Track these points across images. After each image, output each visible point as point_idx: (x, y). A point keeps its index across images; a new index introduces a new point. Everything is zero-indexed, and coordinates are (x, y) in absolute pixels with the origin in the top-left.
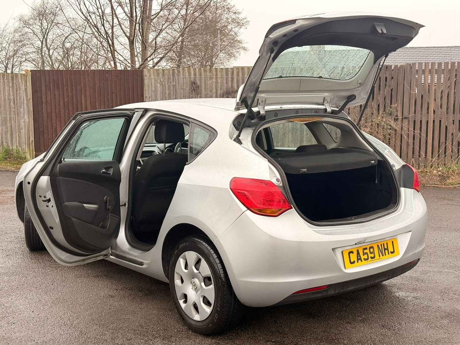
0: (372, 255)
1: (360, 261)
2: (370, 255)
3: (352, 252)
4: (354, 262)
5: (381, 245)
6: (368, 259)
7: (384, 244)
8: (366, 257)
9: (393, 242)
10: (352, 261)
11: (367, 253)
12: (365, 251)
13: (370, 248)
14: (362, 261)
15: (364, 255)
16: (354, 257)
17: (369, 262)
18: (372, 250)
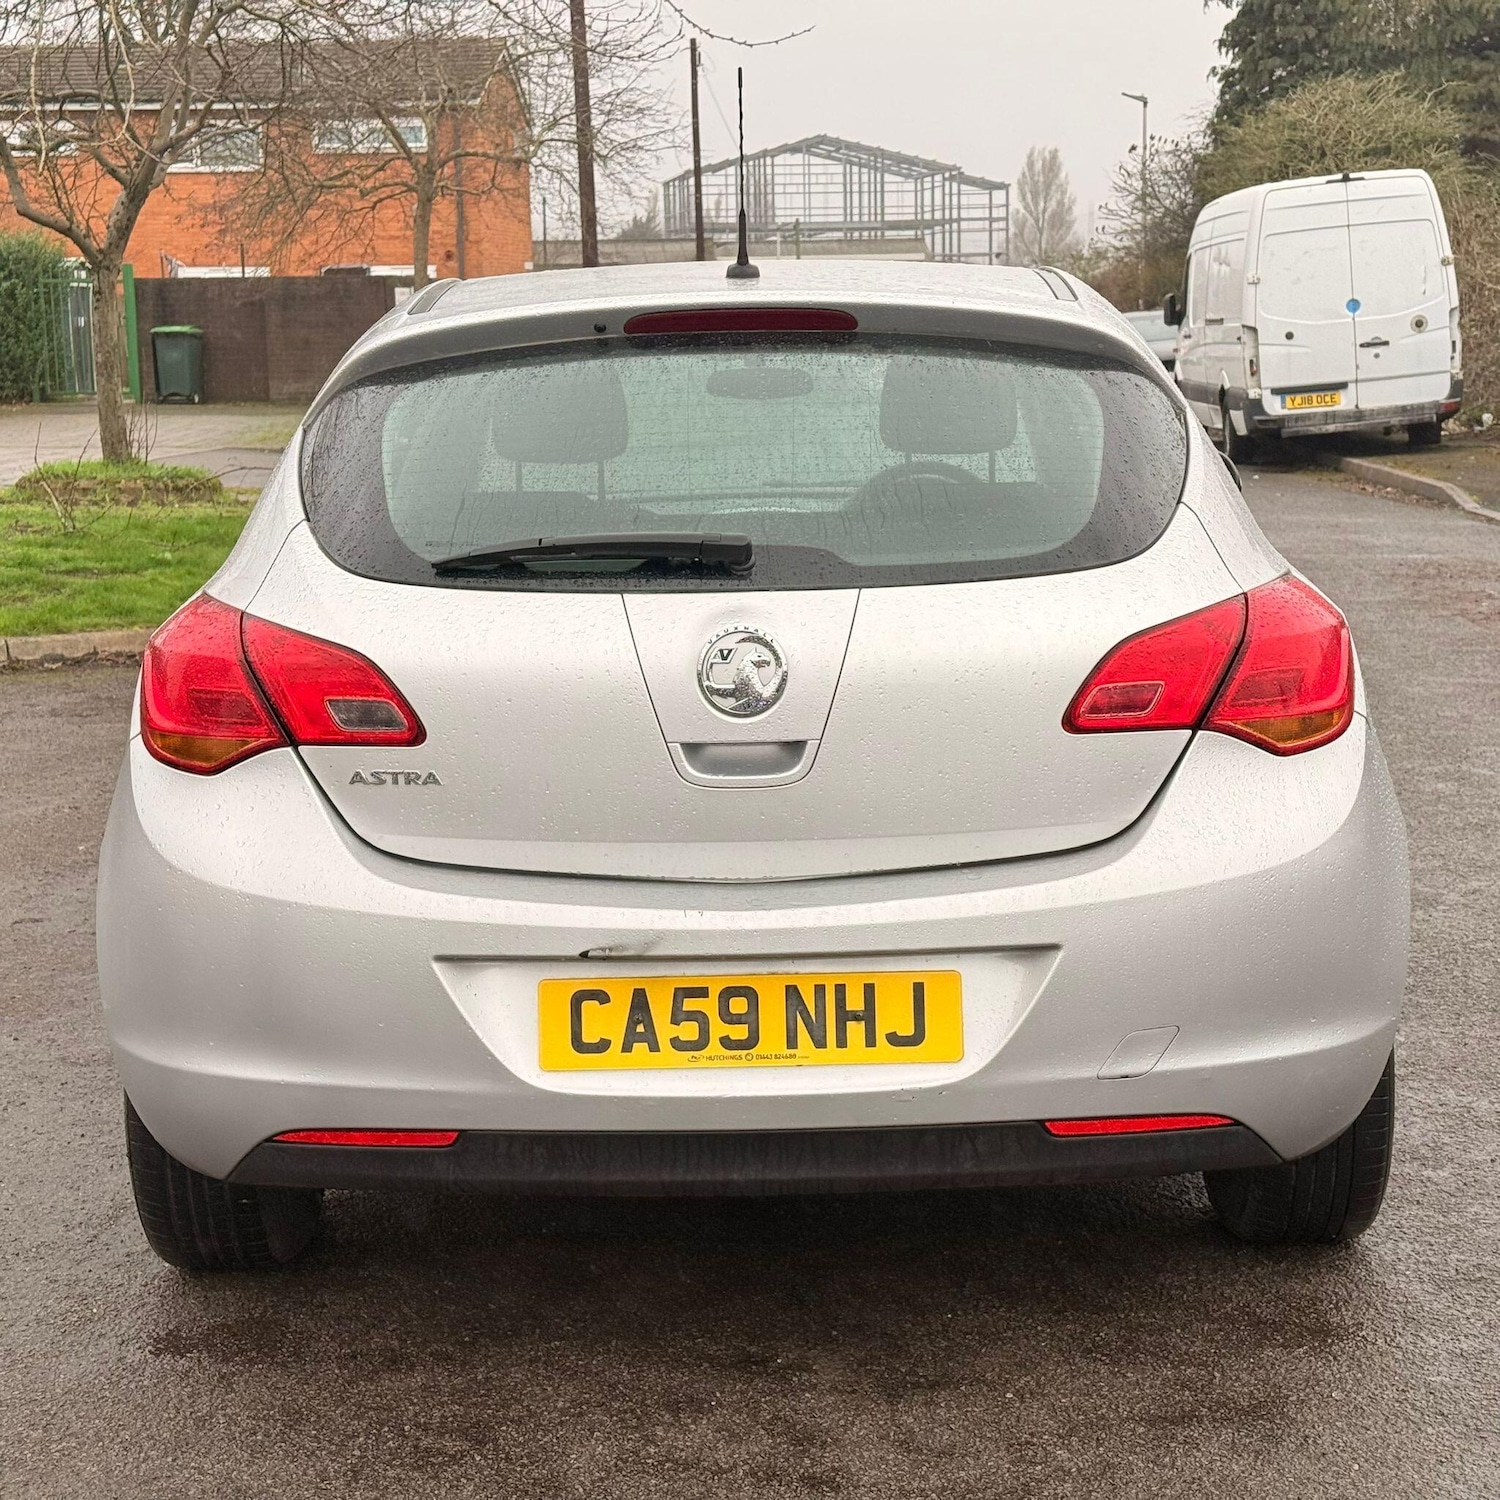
0: (740, 1032)
1: (640, 1047)
2: (718, 1029)
3: (602, 997)
4: (602, 1046)
5: (820, 990)
6: (701, 1044)
7: (840, 989)
8: (689, 1031)
9: (919, 989)
10: (589, 1036)
11: (700, 1018)
12: (690, 1004)
13: (728, 993)
14: (654, 1047)
15: (675, 1021)
16: (606, 1022)
17: (704, 1063)
18: (738, 1006)
